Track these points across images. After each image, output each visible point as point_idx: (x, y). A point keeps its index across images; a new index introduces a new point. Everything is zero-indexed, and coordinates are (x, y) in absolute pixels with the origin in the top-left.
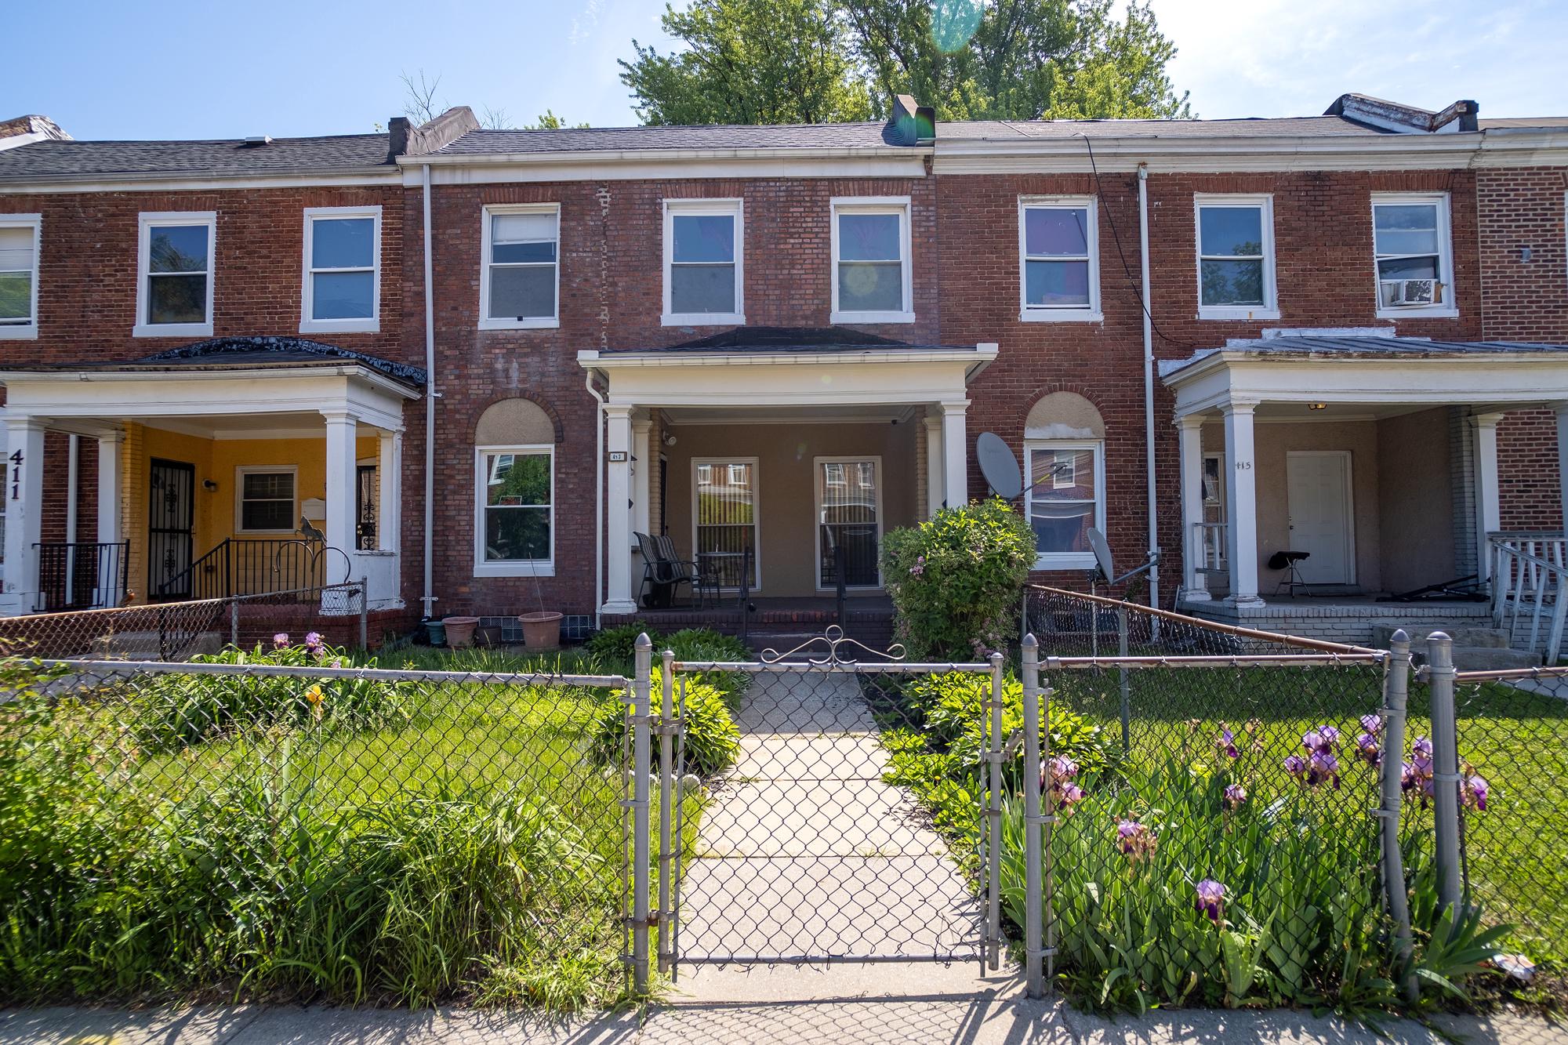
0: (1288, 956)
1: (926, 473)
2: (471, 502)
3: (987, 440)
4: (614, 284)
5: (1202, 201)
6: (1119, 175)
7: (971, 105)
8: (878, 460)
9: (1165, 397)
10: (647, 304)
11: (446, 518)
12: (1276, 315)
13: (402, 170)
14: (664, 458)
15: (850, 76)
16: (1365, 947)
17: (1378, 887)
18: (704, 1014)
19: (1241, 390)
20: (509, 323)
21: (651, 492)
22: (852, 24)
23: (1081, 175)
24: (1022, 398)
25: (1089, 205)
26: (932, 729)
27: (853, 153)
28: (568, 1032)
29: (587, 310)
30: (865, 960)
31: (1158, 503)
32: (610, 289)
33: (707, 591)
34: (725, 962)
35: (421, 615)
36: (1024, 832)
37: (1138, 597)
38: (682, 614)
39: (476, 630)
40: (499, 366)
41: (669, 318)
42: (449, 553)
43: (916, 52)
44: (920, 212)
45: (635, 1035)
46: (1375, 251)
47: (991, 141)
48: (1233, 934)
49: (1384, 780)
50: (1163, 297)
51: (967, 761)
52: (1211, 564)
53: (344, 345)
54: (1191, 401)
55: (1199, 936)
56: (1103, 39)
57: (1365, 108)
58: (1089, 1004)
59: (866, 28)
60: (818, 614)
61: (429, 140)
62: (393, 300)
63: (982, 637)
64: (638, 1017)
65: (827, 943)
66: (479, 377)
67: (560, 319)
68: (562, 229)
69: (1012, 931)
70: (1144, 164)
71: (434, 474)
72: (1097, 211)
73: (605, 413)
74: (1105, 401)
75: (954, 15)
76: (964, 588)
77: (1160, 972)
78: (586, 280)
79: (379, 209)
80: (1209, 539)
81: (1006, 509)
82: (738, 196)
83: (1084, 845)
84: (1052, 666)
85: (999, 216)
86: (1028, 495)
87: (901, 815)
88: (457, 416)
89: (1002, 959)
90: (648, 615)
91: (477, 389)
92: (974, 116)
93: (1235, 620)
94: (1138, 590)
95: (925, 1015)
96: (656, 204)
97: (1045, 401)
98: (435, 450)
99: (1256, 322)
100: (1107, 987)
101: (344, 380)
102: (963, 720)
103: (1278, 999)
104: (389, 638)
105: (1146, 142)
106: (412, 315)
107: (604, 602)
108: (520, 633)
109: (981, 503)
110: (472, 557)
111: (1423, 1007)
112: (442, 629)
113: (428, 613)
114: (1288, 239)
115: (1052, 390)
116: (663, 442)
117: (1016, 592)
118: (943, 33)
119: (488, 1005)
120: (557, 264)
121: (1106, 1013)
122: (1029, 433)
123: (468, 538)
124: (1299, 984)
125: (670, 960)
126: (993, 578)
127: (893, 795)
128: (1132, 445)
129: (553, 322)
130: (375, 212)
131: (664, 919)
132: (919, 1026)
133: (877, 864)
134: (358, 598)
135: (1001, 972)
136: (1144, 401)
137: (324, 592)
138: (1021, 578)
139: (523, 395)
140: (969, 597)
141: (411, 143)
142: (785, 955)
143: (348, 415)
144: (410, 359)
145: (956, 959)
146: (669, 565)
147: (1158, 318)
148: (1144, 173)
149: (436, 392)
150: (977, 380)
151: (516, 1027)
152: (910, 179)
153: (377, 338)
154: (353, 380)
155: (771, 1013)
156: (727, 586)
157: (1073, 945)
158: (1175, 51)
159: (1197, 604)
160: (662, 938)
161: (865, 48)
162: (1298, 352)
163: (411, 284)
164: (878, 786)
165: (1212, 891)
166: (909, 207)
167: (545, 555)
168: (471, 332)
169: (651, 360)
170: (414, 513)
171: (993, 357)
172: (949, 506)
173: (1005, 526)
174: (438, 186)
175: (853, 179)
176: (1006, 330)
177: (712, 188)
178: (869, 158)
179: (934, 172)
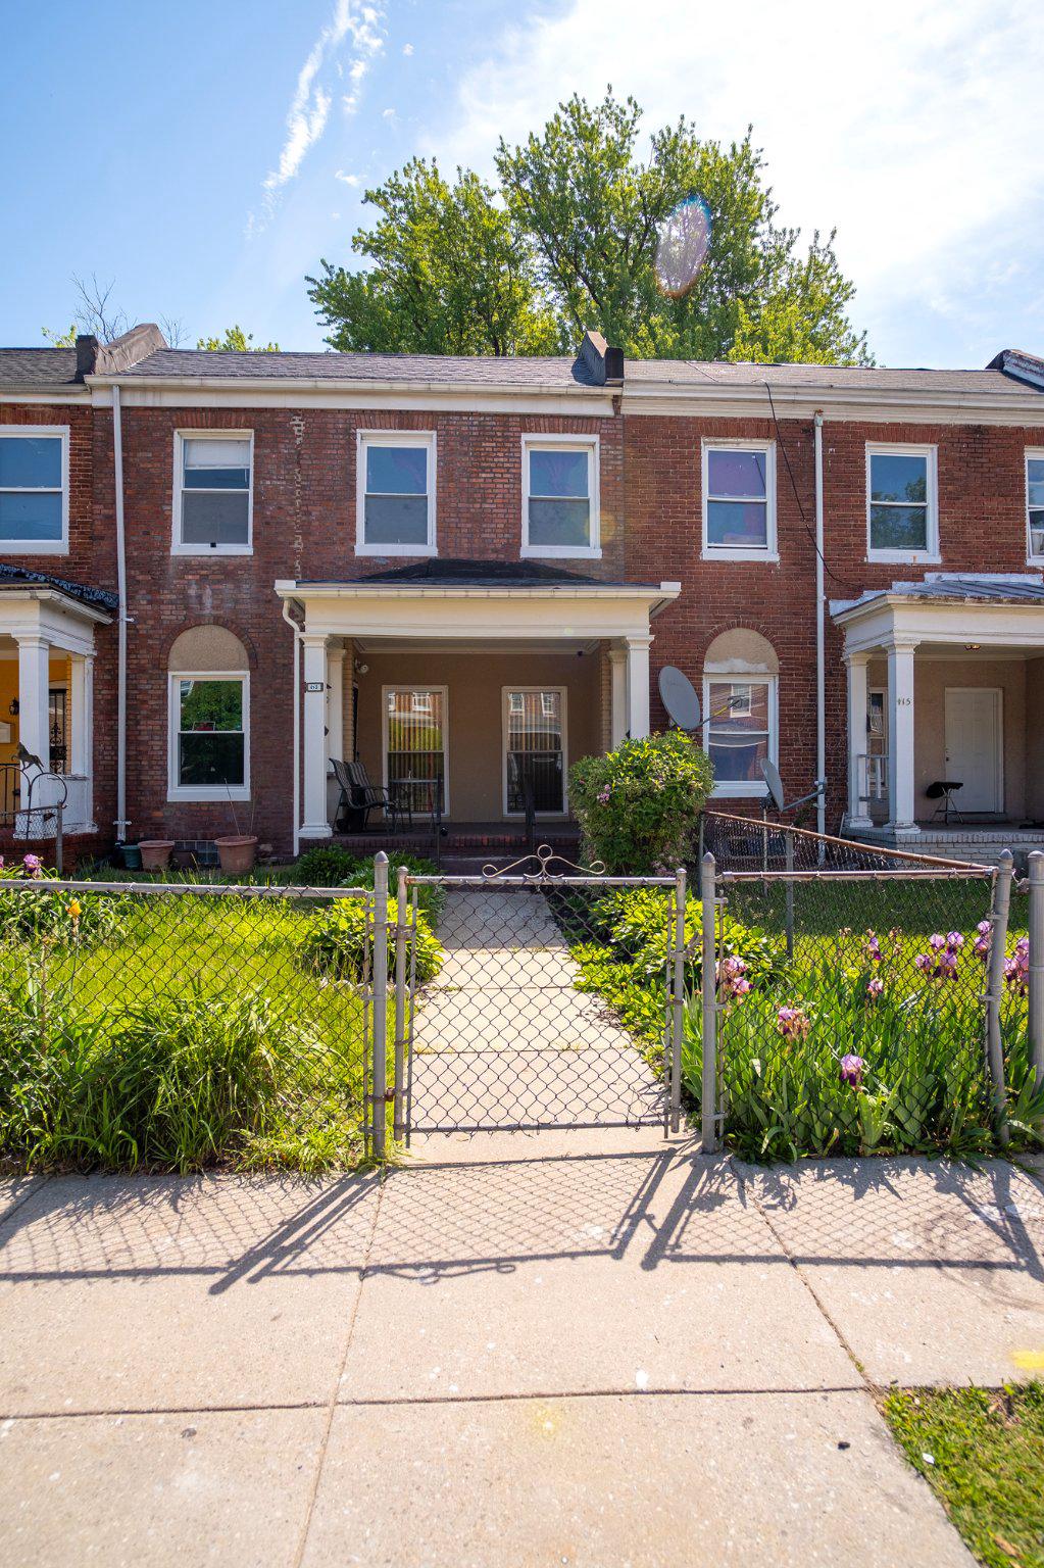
0: (910, 1114)
1: (610, 704)
2: (164, 727)
3: (669, 673)
4: (307, 513)
5: (872, 449)
6: (797, 421)
7: (657, 341)
8: (564, 690)
9: (835, 635)
10: (341, 534)
11: (140, 743)
12: (938, 560)
13: (91, 390)
14: (356, 685)
15: (537, 304)
16: (970, 1105)
17: (984, 1058)
18: (435, 1172)
19: (904, 631)
20: (202, 549)
21: (344, 718)
22: (541, 249)
23: (761, 420)
24: (703, 633)
25: (768, 449)
26: (616, 943)
27: (544, 390)
28: (320, 1188)
29: (281, 539)
30: (569, 1126)
31: (826, 735)
32: (304, 518)
33: (399, 816)
34: (451, 1130)
35: (114, 837)
36: (701, 1021)
37: (807, 824)
38: (378, 838)
39: (172, 853)
40: (192, 592)
41: (363, 549)
42: (143, 778)
43: (603, 281)
44: (608, 450)
45: (378, 1188)
46: (1027, 502)
47: (678, 384)
48: (868, 1096)
49: (991, 972)
50: (835, 540)
51: (650, 969)
52: (873, 793)
53: (32, 567)
54: (859, 639)
55: (841, 1099)
56: (785, 277)
57: (1023, 365)
58: (753, 1156)
59: (555, 253)
60: (508, 838)
61: (117, 359)
62: (82, 523)
63: (663, 860)
64: (378, 1176)
65: (537, 1113)
66: (171, 602)
67: (254, 546)
68: (256, 456)
69: (690, 1103)
70: (820, 411)
71: (127, 699)
72: (775, 455)
73: (302, 643)
74: (780, 638)
75: (642, 246)
76: (647, 814)
77: (809, 1129)
78: (280, 508)
79: (66, 429)
80: (873, 769)
81: (686, 741)
82: (431, 429)
83: (752, 1031)
84: (727, 879)
85: (683, 456)
86: (706, 727)
87: (591, 1017)
88: (150, 642)
89: (682, 1125)
90: (344, 839)
91: (170, 615)
92: (661, 355)
93: (893, 845)
94: (807, 817)
95: (619, 1167)
96: (350, 434)
97: (724, 636)
98: (127, 675)
99: (919, 566)
100: (767, 1141)
101: (37, 604)
102: (646, 934)
103: (901, 1147)
104: (88, 860)
105: (822, 391)
106: (102, 538)
107: (301, 827)
108: (214, 857)
109: (663, 734)
110: (166, 781)
111: (1011, 1150)
112: (138, 853)
113: (122, 836)
114: (950, 488)
115: (730, 627)
116: (355, 670)
117: (695, 818)
118: (630, 263)
119: (249, 1171)
120: (251, 491)
121: (766, 1161)
122: (708, 667)
123: (161, 763)
124: (918, 1136)
125: (404, 1130)
126: (673, 806)
127: (583, 1000)
128: (805, 680)
129: (247, 550)
130: (63, 432)
131: (399, 1094)
132: (615, 1176)
133: (569, 1056)
134: (53, 822)
135: (680, 1135)
136: (815, 639)
137: (18, 816)
138: (699, 805)
139: (217, 621)
140: (651, 823)
141: (99, 362)
142: (501, 1124)
143: (41, 640)
144: (101, 583)
145: (644, 1124)
146: (362, 791)
147: (830, 560)
148: (820, 421)
149: (128, 616)
150: (660, 616)
151: (275, 1186)
152: (599, 418)
153: (67, 561)
154: (46, 605)
155: (491, 1170)
156: (415, 811)
157: (740, 1110)
158: (853, 291)
159: (860, 831)
160: (397, 1111)
161: (552, 275)
162: (953, 596)
163: (102, 507)
164: (571, 992)
165: (852, 1063)
166: (597, 446)
167: (239, 780)
168: (163, 558)
169: (349, 592)
170: (106, 738)
171: (675, 595)
172: (633, 737)
173: (685, 756)
174: (128, 408)
175: (544, 416)
176: (687, 568)
177: (406, 420)
178: (560, 396)
179: (623, 412)
